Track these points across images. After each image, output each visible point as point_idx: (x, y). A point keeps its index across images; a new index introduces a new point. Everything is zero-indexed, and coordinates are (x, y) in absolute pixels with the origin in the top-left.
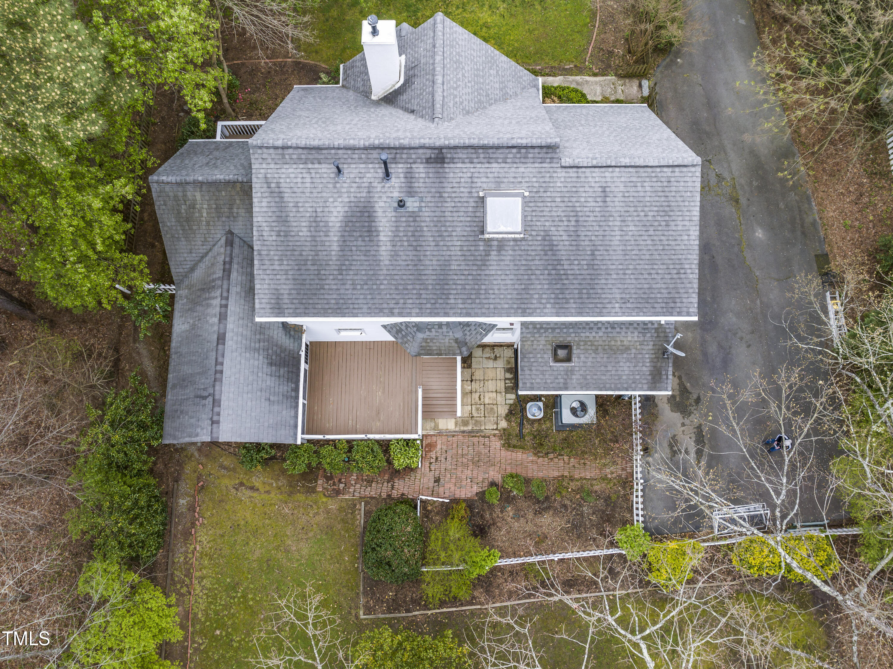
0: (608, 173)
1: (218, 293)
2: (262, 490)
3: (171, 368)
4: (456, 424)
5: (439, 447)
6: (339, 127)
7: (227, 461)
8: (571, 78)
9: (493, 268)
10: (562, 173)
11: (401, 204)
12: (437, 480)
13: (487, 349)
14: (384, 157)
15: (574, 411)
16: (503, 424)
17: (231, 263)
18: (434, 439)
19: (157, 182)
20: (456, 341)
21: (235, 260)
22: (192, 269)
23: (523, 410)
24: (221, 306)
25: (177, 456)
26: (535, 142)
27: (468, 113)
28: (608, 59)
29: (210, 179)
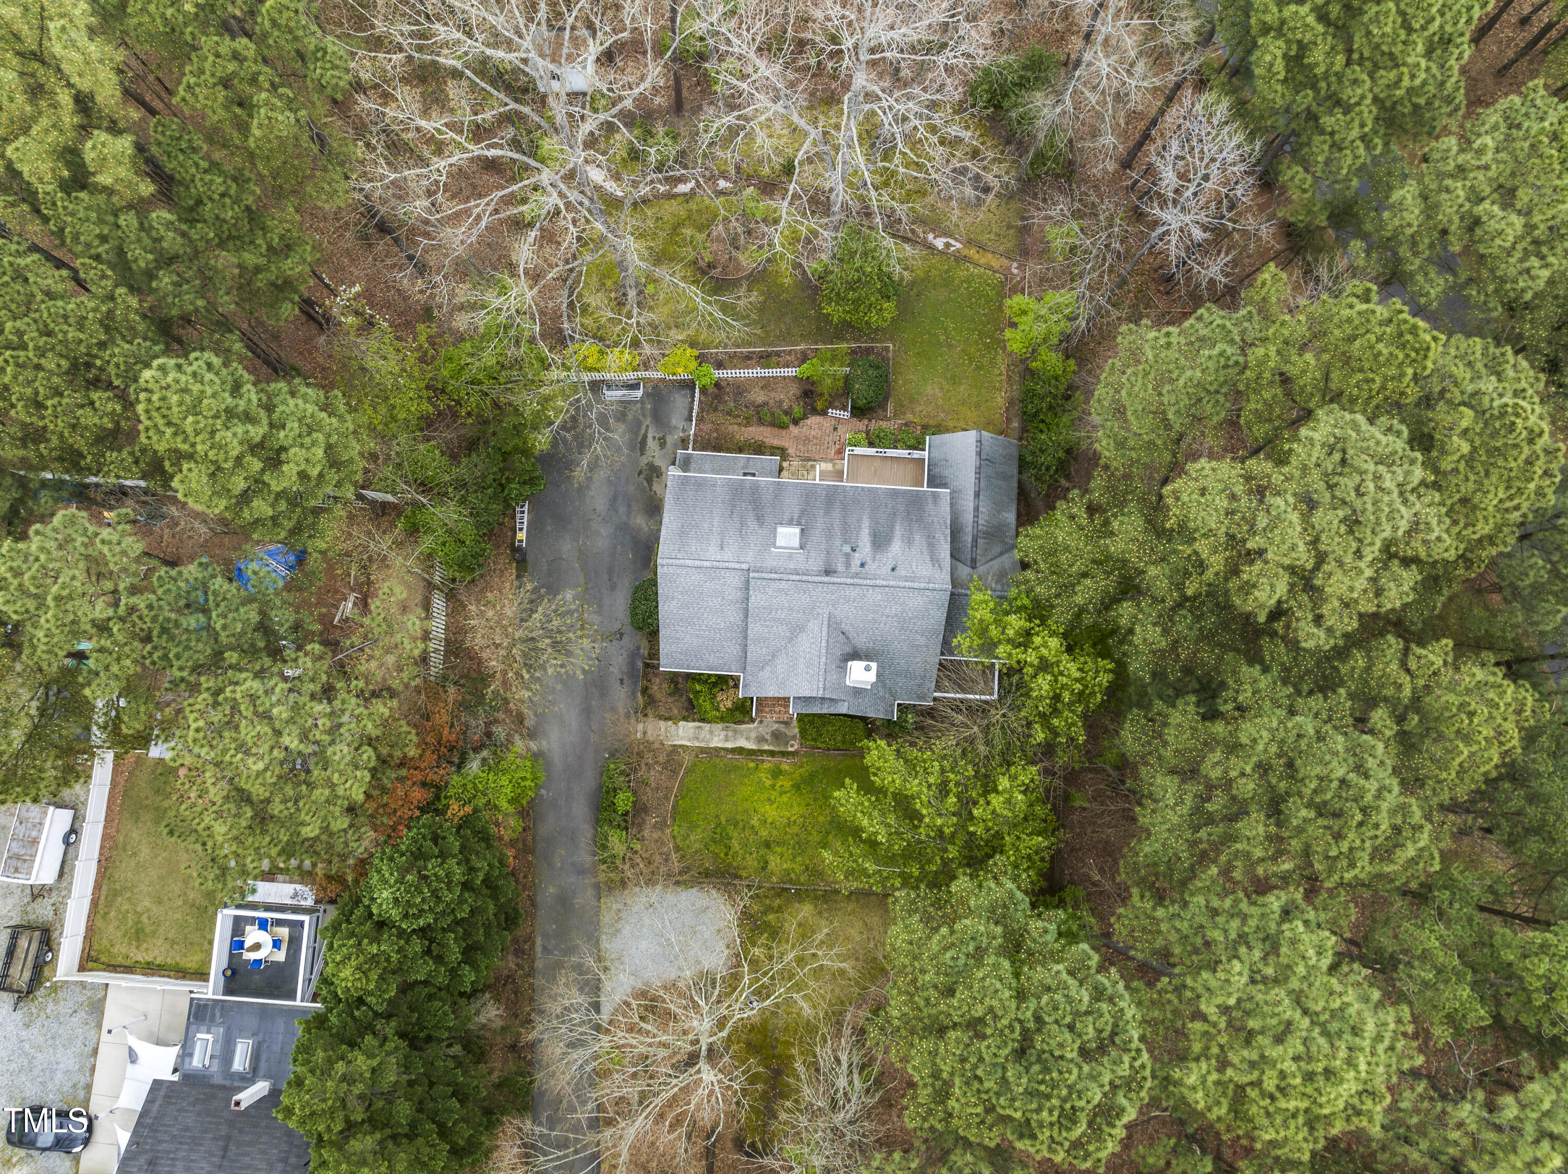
1: (980, 530)
9: (796, 513)
11: (854, 549)
12: (835, 429)
17: (972, 549)
21: (967, 549)
24: (978, 519)
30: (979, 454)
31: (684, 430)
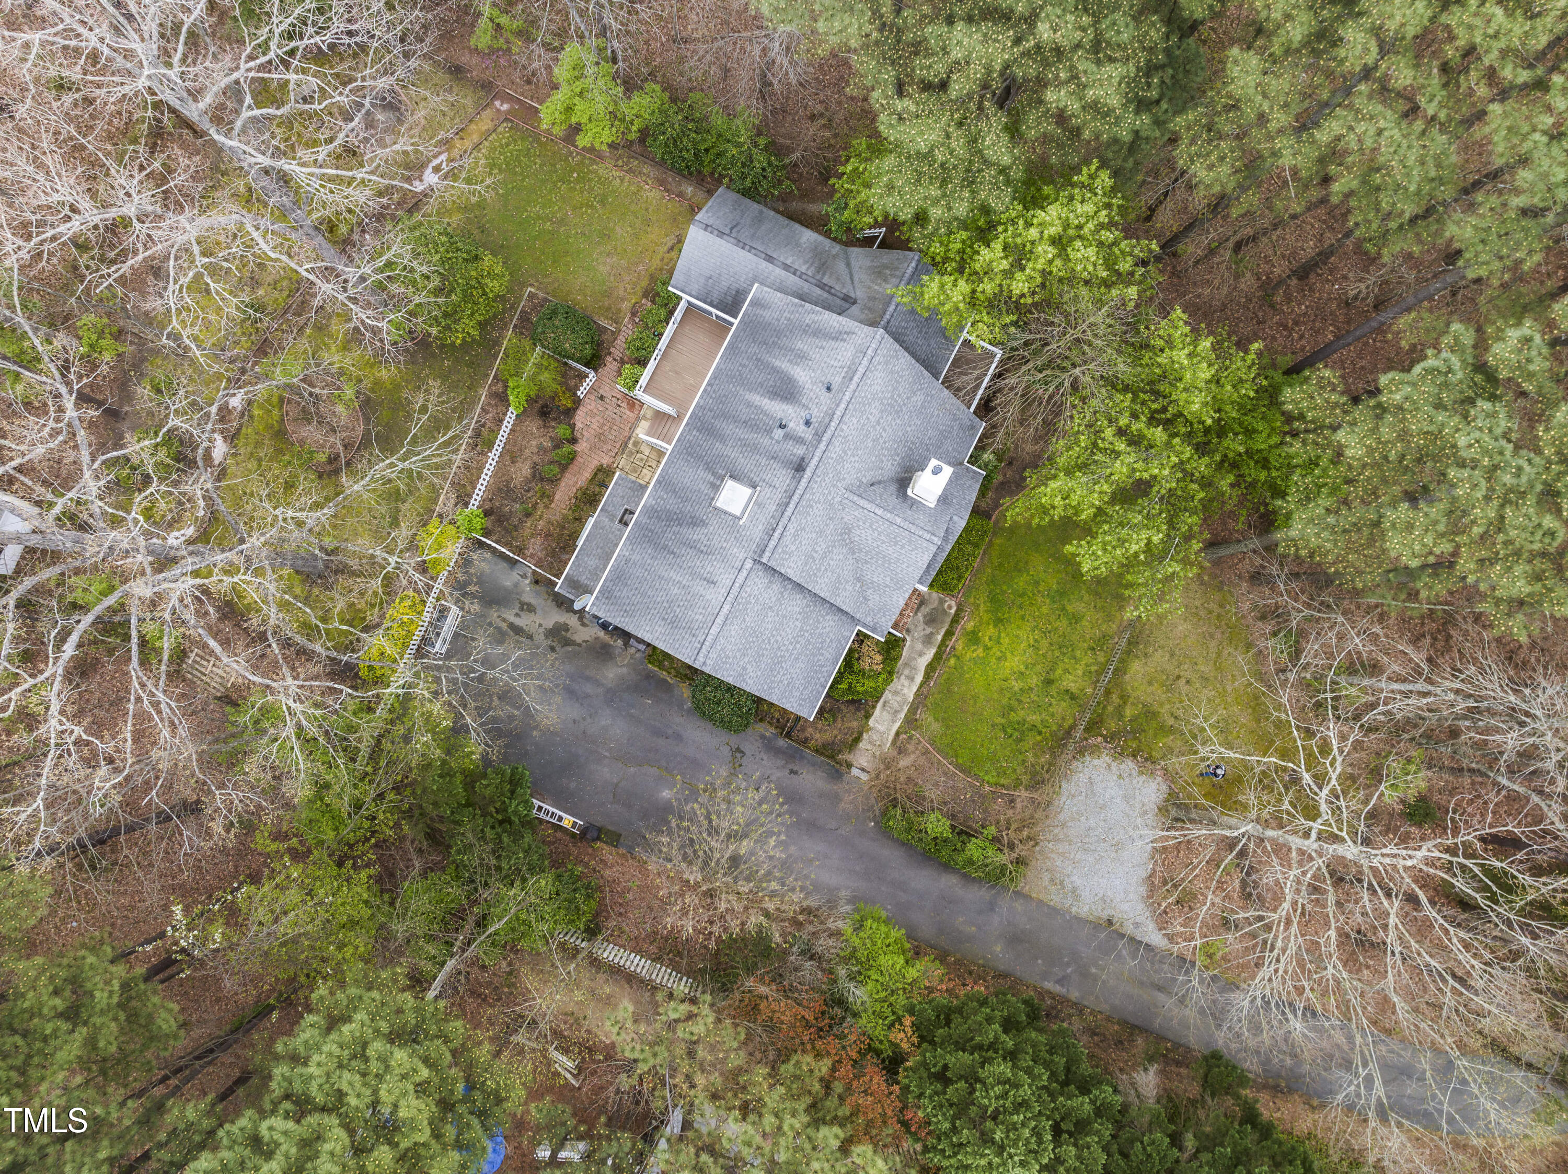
0: (724, 591)
1: (811, 273)
5: (628, 413)
9: (702, 474)
10: (742, 556)
11: (782, 426)
12: (602, 398)
17: (831, 293)
21: (828, 296)
22: (848, 265)
24: (798, 271)
30: (721, 234)
31: (524, 576)
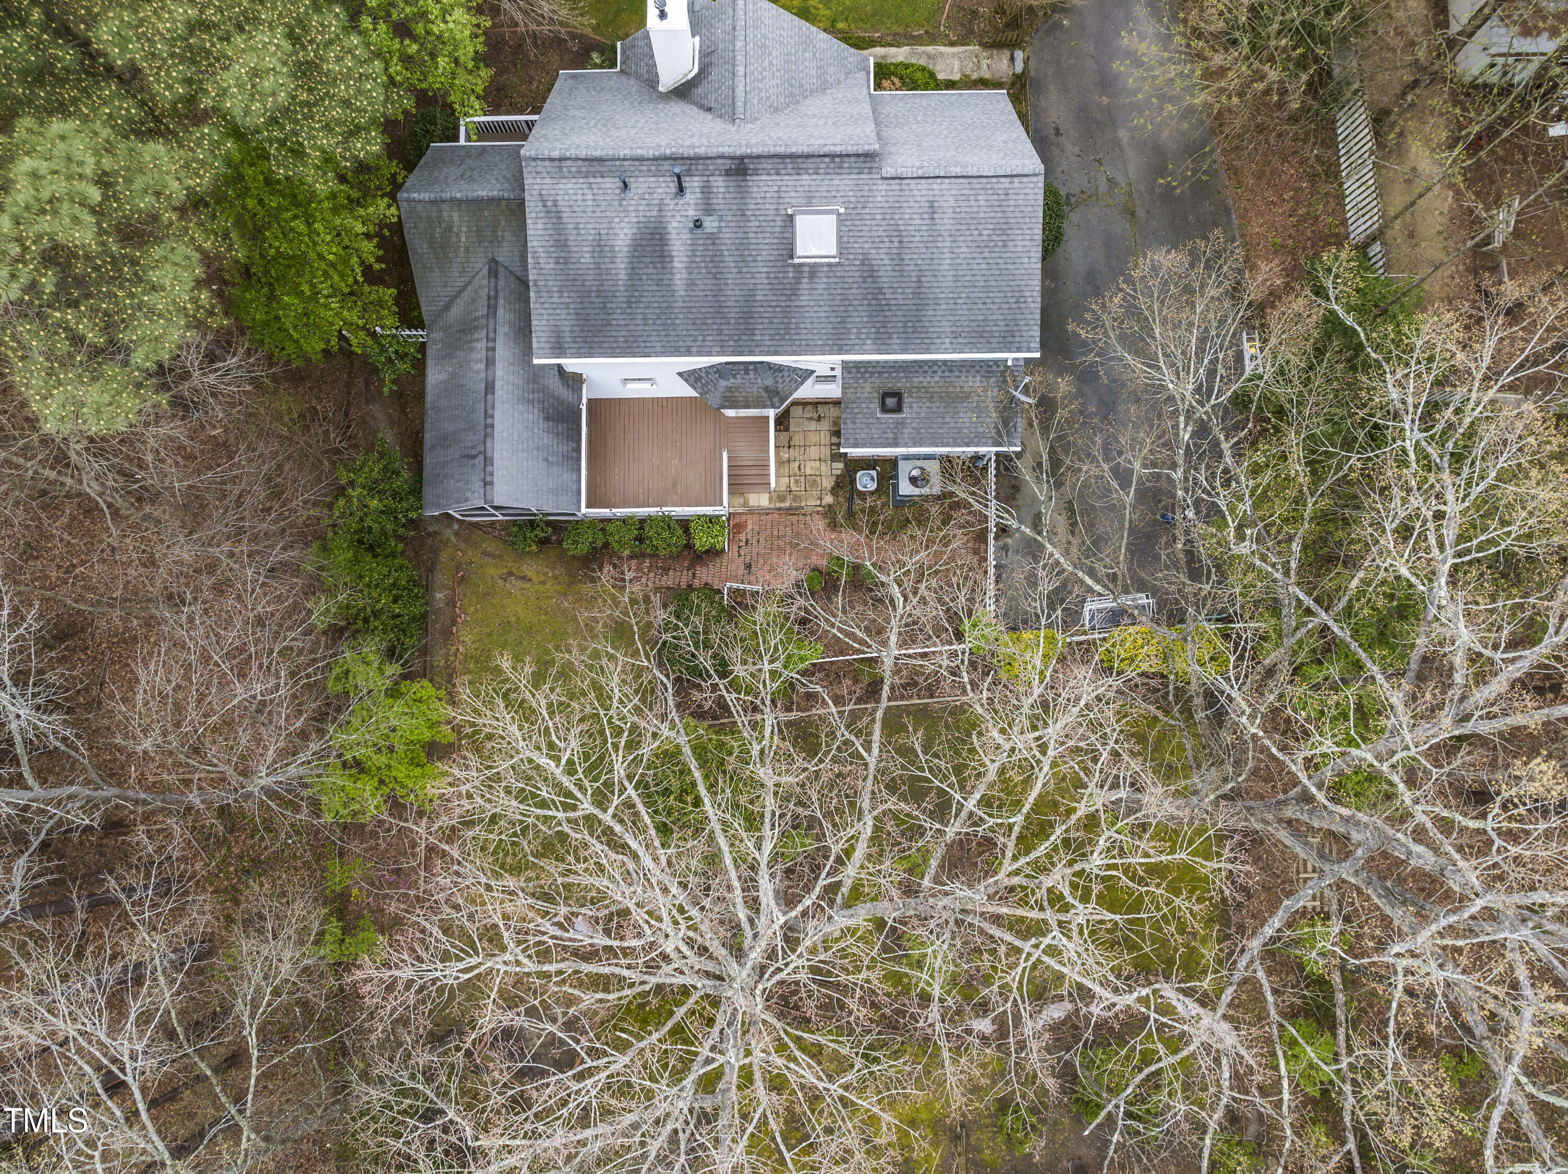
0: (936, 185)
1: (484, 333)
2: (536, 580)
3: (427, 426)
4: (770, 500)
5: (749, 527)
6: (623, 132)
7: (491, 546)
8: (921, 49)
9: (805, 298)
10: (883, 186)
11: (698, 224)
12: (749, 567)
13: (809, 408)
14: (677, 170)
15: (913, 480)
16: (829, 499)
17: (496, 297)
18: (744, 518)
19: (408, 200)
20: (766, 389)
21: (501, 294)
22: (448, 307)
23: (853, 481)
24: (488, 349)
25: (430, 541)
26: (851, 149)
27: (776, 110)
28: (970, 21)
29: (471, 195)
30: (488, 461)
